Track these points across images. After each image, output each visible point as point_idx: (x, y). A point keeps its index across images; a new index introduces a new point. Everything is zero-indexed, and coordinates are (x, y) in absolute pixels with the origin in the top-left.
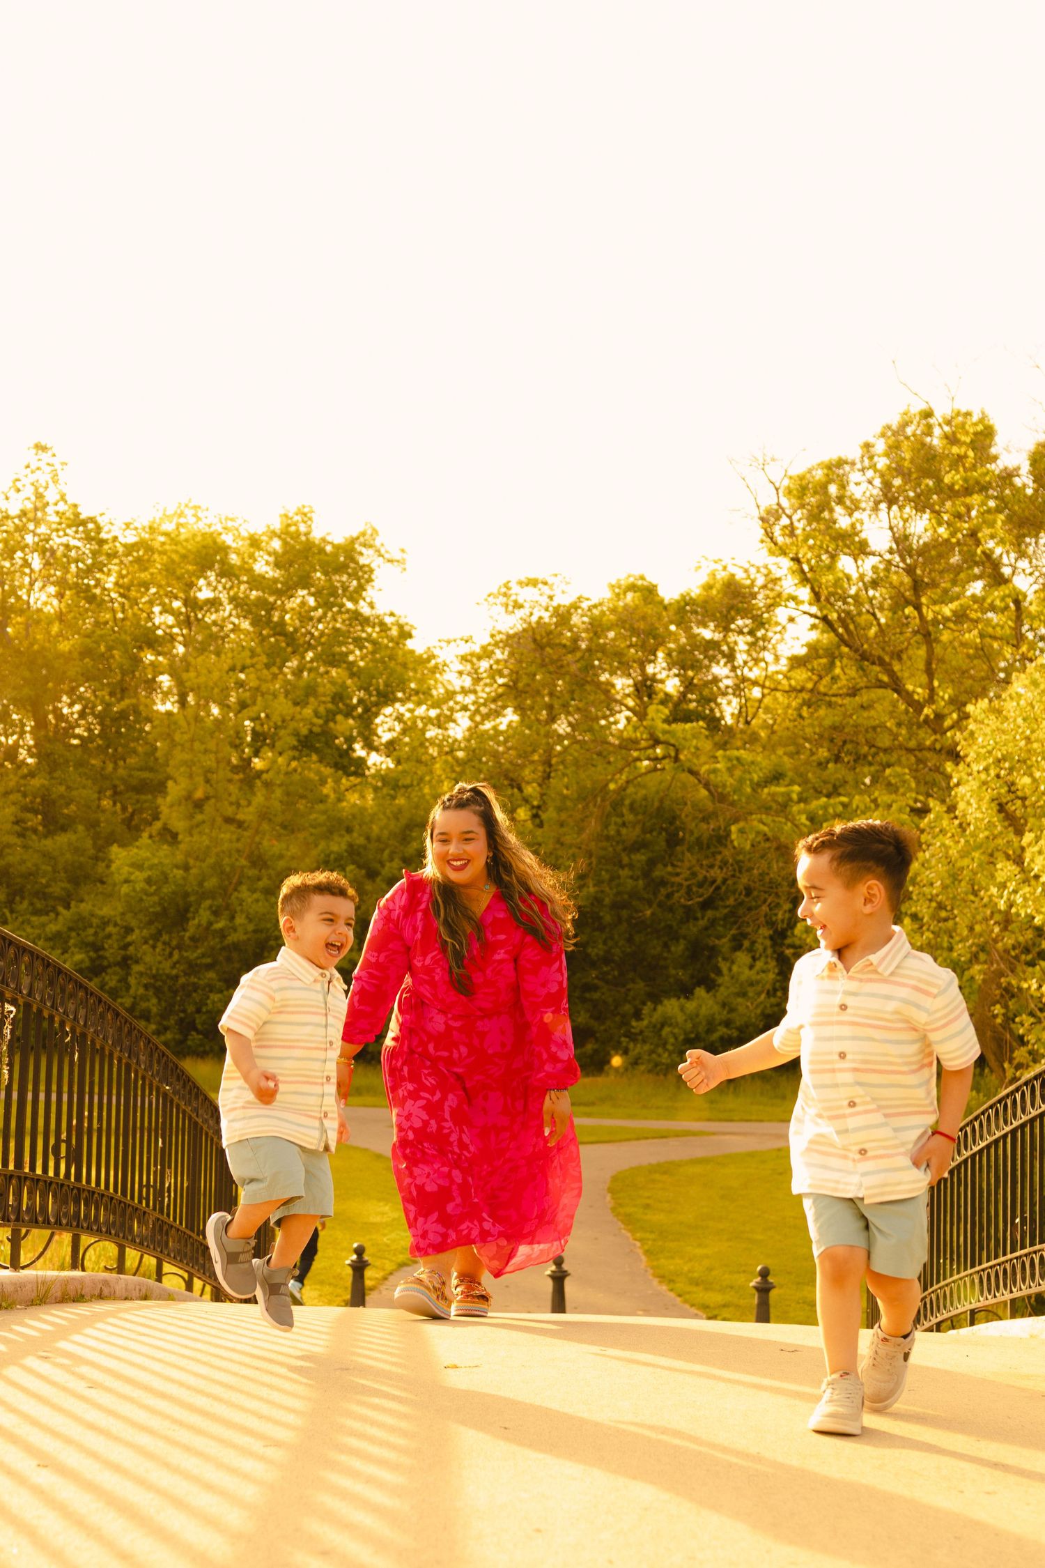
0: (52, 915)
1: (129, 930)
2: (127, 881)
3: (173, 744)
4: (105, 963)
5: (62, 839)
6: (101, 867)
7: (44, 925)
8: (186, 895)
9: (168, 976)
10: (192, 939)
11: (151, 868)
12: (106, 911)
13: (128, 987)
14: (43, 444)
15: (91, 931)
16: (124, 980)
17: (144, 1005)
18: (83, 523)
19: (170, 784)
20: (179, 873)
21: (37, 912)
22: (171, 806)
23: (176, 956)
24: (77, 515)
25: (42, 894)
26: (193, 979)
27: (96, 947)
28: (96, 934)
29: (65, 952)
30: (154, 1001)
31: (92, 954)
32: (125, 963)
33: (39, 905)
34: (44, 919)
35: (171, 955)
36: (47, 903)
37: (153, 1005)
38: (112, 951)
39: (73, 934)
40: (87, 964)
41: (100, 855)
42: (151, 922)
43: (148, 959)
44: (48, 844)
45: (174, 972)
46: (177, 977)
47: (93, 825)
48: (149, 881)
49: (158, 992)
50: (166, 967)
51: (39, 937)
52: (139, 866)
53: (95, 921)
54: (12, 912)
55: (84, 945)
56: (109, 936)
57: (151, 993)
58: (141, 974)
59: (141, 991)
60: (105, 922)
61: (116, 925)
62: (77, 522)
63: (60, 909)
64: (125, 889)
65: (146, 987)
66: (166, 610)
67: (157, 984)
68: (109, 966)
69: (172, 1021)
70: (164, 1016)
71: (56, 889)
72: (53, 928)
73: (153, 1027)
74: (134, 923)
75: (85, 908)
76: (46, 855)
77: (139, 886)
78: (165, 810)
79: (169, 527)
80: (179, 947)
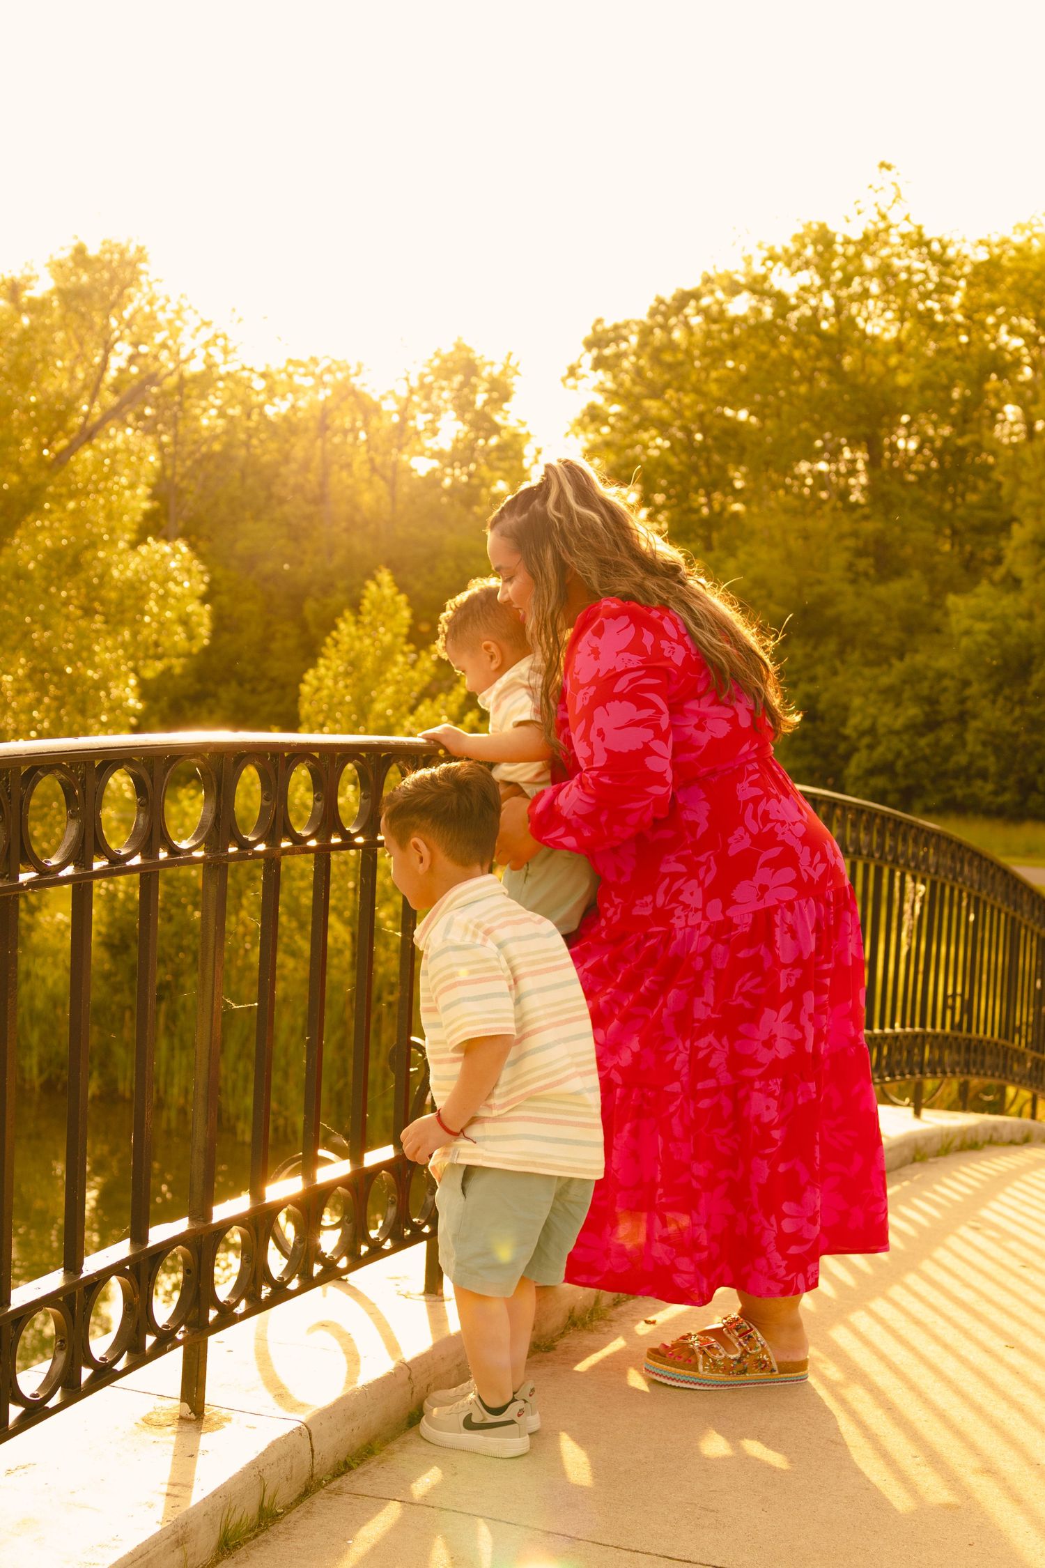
0: (885, 667)
1: (966, 683)
2: (968, 633)
3: (1019, 482)
4: (940, 718)
5: (897, 587)
6: (937, 616)
7: (875, 678)
8: (1030, 646)
9: (1009, 734)
10: (1036, 693)
11: (993, 619)
12: (943, 663)
13: (964, 744)
14: (888, 161)
15: (926, 684)
16: (960, 737)
17: (981, 763)
18: (928, 244)
19: (1015, 527)
20: (1022, 625)
21: (869, 663)
22: (1016, 550)
23: (1017, 712)
24: (921, 235)
25: (874, 645)
26: (1036, 737)
27: (932, 701)
28: (931, 688)
29: (898, 705)
30: (992, 759)
31: (927, 708)
32: (962, 718)
33: (871, 655)
34: (876, 671)
35: (1012, 711)
36: (881, 655)
37: (991, 763)
38: (948, 706)
39: (907, 687)
40: (921, 718)
41: (936, 603)
42: (989, 676)
43: (987, 714)
44: (882, 591)
45: (1015, 729)
46: (1017, 735)
47: (929, 570)
48: (991, 633)
49: (997, 750)
50: (1007, 724)
51: (870, 690)
52: (981, 617)
53: (930, 674)
54: (843, 662)
55: (919, 699)
56: (945, 690)
57: (989, 750)
58: (979, 731)
59: (979, 748)
60: (941, 675)
61: (953, 677)
62: (920, 242)
63: (895, 662)
64: (965, 642)
65: (984, 744)
66: (1012, 331)
67: (996, 741)
68: (945, 721)
69: (1011, 780)
70: (1003, 775)
71: (891, 639)
72: (885, 681)
73: (990, 787)
74: (972, 676)
75: (920, 659)
76: (879, 603)
77: (981, 638)
78: (1009, 555)
79: (1020, 240)
80: (1022, 702)
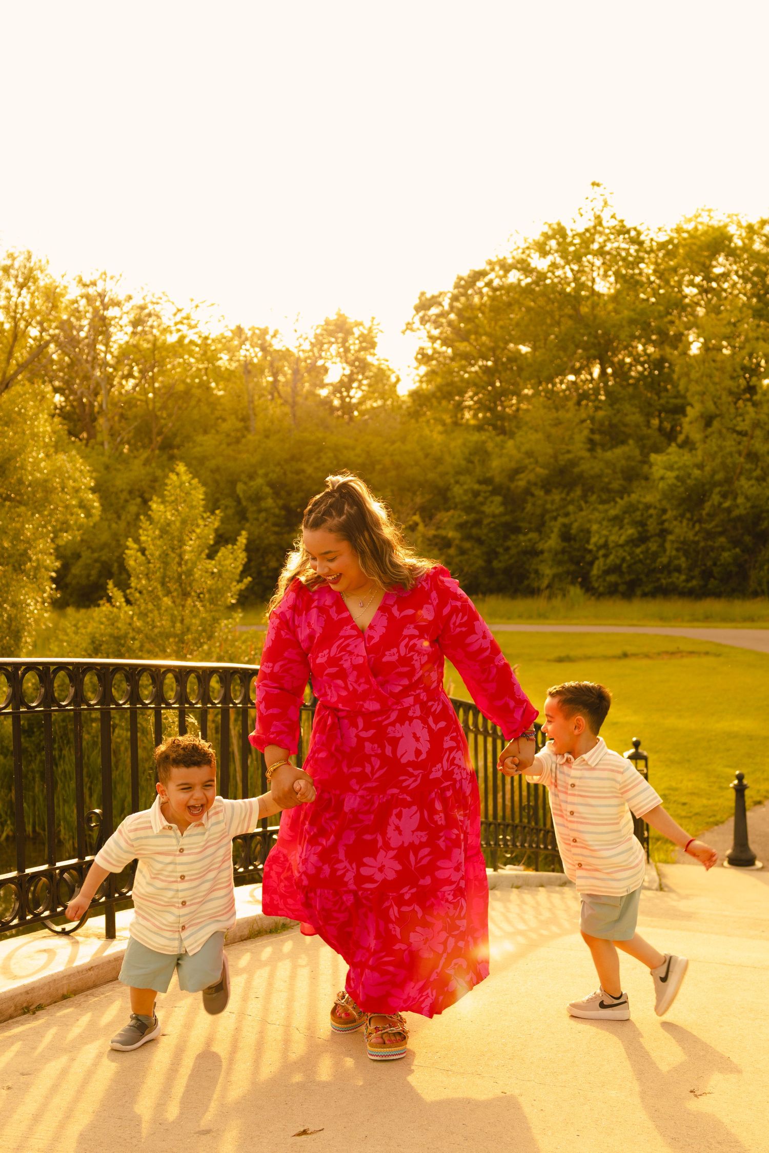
0: (612, 504)
1: (664, 511)
2: (662, 478)
3: (690, 381)
4: (649, 534)
5: (619, 451)
6: (646, 468)
7: (607, 511)
8: (703, 485)
9: (694, 542)
10: (708, 515)
11: (679, 469)
12: (649, 498)
13: (665, 551)
15: (639, 513)
16: (662, 546)
17: (676, 562)
18: (628, 232)
19: (689, 409)
20: (697, 472)
21: (603, 502)
22: (691, 423)
23: (697, 527)
24: (624, 226)
25: (608, 490)
26: (710, 543)
27: (643, 524)
28: (642, 515)
29: (621, 528)
30: (683, 559)
31: (640, 529)
32: (663, 533)
33: (604, 497)
34: (606, 506)
35: (694, 526)
36: (609, 495)
37: (683, 562)
38: (652, 526)
39: (627, 516)
40: (636, 536)
41: (645, 461)
42: (680, 505)
43: (677, 530)
44: (609, 455)
45: (697, 538)
46: (697, 543)
47: (640, 439)
48: (677, 478)
49: (686, 554)
50: (690, 535)
51: (603, 519)
52: (670, 468)
53: (641, 506)
54: (586, 502)
55: (635, 523)
56: (651, 516)
57: (681, 554)
58: (673, 542)
59: (674, 553)
60: (648, 507)
61: (655, 508)
62: (622, 231)
63: (618, 500)
64: (661, 485)
65: (678, 550)
66: (689, 284)
67: (685, 548)
68: (652, 536)
69: (696, 572)
70: (690, 569)
71: (615, 485)
72: (613, 512)
73: (683, 577)
74: (668, 506)
75: (634, 497)
76: (608, 463)
77: (671, 481)
78: (686, 427)
79: (690, 227)
80: (700, 521)
